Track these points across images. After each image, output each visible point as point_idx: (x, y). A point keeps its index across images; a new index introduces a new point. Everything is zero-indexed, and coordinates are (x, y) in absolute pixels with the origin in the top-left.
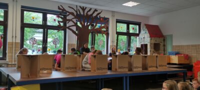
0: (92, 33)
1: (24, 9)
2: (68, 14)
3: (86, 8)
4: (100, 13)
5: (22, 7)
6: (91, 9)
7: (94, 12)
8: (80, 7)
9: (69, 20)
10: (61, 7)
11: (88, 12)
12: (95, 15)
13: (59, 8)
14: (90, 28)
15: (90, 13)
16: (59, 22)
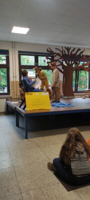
0: (76, 70)
1: (21, 53)
2: (55, 55)
3: (70, 48)
4: (83, 52)
5: (19, 52)
6: (75, 49)
7: (77, 52)
8: (65, 48)
9: (56, 61)
10: (49, 50)
11: (72, 52)
12: (78, 54)
13: (48, 51)
14: (74, 66)
15: (73, 53)
16: (48, 62)
